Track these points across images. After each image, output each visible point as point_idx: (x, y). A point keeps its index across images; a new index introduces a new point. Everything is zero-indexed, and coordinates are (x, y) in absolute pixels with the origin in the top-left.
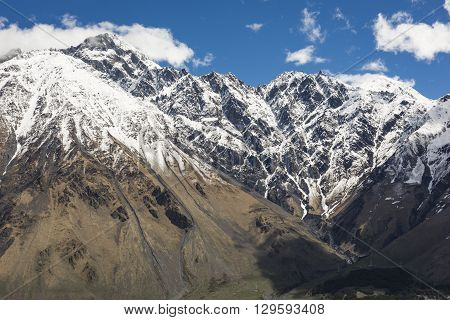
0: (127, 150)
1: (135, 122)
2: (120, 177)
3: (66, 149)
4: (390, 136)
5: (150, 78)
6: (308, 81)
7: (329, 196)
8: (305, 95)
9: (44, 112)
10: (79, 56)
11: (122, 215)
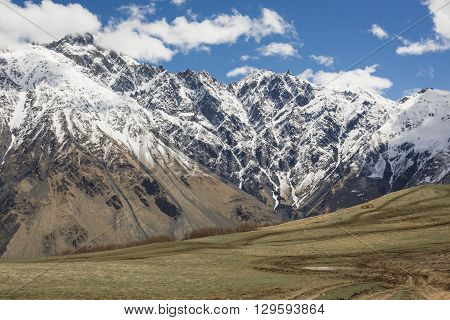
0: (115, 143)
1: (120, 116)
2: (111, 168)
3: (60, 141)
4: (353, 133)
5: (128, 73)
6: (277, 80)
7: (299, 188)
8: (275, 93)
9: (35, 105)
10: (61, 51)
11: (117, 203)
